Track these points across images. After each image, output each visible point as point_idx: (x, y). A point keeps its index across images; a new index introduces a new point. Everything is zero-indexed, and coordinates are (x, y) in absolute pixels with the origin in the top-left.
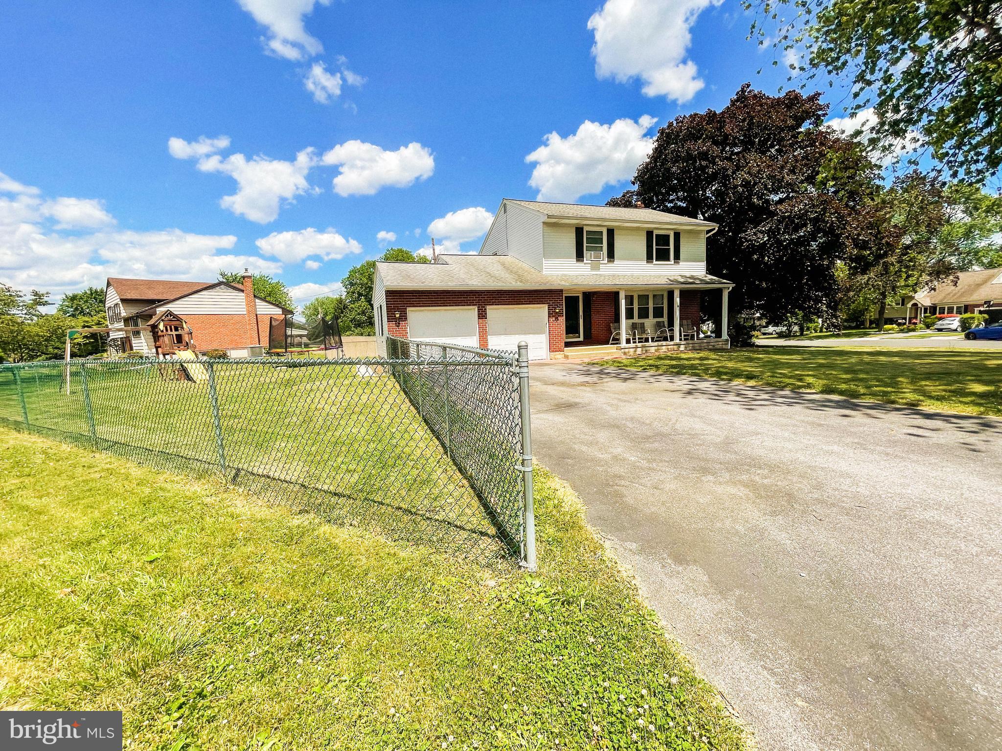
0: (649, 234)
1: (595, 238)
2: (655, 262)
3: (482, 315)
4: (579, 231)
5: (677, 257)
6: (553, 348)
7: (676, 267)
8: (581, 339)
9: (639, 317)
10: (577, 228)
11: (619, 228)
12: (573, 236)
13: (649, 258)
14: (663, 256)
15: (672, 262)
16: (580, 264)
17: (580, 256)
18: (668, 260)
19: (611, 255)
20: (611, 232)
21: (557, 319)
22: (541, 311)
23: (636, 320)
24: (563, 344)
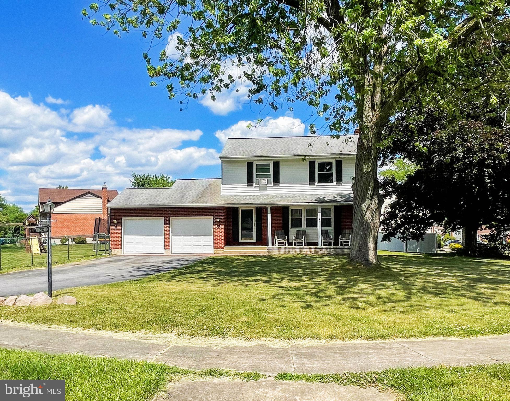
0: (312, 164)
1: (263, 169)
2: (316, 184)
3: (167, 223)
4: (250, 165)
5: (339, 179)
6: (216, 246)
7: (338, 187)
8: (254, 241)
9: (307, 226)
10: (248, 164)
11: (284, 161)
12: (246, 168)
13: (312, 180)
14: (325, 178)
15: (335, 183)
16: (249, 188)
17: (250, 181)
18: (332, 181)
19: (276, 180)
20: (277, 165)
21: (219, 226)
22: (209, 221)
23: (304, 227)
24: (223, 243)
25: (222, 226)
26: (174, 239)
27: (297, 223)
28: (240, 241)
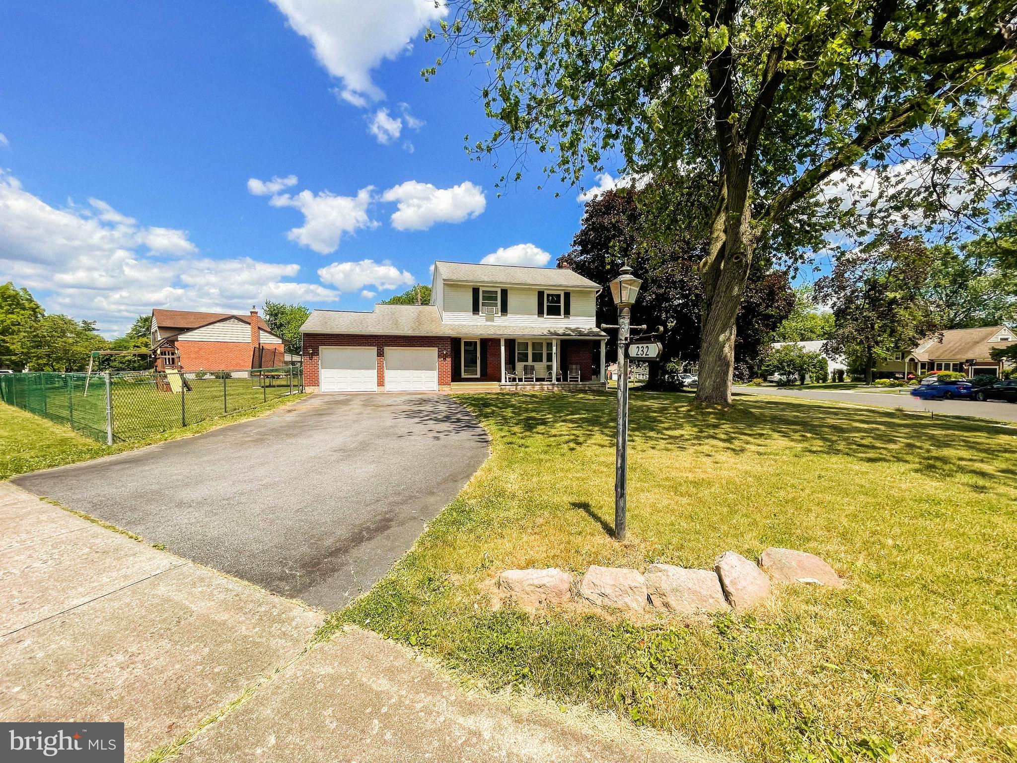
0: (541, 294)
1: (490, 297)
2: (545, 316)
3: (380, 354)
4: (476, 291)
5: (567, 313)
6: (441, 382)
7: (566, 320)
8: (478, 376)
9: (533, 361)
10: (474, 289)
11: (512, 289)
12: (470, 294)
13: (540, 312)
14: (554, 311)
15: (563, 316)
16: (476, 316)
17: (476, 309)
18: (559, 314)
19: (504, 310)
20: (504, 293)
21: (445, 359)
22: (433, 352)
23: (530, 362)
24: (450, 379)
25: (449, 360)
26: (389, 374)
27: (524, 358)
28: (463, 376)
